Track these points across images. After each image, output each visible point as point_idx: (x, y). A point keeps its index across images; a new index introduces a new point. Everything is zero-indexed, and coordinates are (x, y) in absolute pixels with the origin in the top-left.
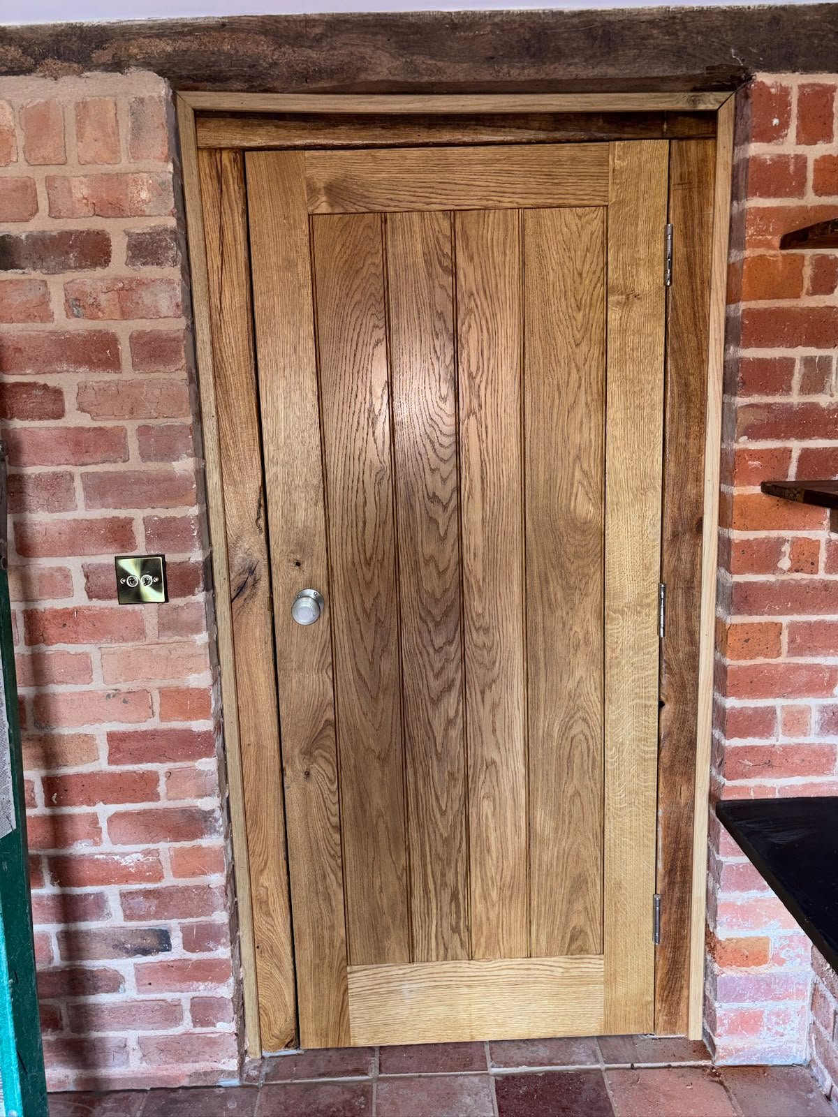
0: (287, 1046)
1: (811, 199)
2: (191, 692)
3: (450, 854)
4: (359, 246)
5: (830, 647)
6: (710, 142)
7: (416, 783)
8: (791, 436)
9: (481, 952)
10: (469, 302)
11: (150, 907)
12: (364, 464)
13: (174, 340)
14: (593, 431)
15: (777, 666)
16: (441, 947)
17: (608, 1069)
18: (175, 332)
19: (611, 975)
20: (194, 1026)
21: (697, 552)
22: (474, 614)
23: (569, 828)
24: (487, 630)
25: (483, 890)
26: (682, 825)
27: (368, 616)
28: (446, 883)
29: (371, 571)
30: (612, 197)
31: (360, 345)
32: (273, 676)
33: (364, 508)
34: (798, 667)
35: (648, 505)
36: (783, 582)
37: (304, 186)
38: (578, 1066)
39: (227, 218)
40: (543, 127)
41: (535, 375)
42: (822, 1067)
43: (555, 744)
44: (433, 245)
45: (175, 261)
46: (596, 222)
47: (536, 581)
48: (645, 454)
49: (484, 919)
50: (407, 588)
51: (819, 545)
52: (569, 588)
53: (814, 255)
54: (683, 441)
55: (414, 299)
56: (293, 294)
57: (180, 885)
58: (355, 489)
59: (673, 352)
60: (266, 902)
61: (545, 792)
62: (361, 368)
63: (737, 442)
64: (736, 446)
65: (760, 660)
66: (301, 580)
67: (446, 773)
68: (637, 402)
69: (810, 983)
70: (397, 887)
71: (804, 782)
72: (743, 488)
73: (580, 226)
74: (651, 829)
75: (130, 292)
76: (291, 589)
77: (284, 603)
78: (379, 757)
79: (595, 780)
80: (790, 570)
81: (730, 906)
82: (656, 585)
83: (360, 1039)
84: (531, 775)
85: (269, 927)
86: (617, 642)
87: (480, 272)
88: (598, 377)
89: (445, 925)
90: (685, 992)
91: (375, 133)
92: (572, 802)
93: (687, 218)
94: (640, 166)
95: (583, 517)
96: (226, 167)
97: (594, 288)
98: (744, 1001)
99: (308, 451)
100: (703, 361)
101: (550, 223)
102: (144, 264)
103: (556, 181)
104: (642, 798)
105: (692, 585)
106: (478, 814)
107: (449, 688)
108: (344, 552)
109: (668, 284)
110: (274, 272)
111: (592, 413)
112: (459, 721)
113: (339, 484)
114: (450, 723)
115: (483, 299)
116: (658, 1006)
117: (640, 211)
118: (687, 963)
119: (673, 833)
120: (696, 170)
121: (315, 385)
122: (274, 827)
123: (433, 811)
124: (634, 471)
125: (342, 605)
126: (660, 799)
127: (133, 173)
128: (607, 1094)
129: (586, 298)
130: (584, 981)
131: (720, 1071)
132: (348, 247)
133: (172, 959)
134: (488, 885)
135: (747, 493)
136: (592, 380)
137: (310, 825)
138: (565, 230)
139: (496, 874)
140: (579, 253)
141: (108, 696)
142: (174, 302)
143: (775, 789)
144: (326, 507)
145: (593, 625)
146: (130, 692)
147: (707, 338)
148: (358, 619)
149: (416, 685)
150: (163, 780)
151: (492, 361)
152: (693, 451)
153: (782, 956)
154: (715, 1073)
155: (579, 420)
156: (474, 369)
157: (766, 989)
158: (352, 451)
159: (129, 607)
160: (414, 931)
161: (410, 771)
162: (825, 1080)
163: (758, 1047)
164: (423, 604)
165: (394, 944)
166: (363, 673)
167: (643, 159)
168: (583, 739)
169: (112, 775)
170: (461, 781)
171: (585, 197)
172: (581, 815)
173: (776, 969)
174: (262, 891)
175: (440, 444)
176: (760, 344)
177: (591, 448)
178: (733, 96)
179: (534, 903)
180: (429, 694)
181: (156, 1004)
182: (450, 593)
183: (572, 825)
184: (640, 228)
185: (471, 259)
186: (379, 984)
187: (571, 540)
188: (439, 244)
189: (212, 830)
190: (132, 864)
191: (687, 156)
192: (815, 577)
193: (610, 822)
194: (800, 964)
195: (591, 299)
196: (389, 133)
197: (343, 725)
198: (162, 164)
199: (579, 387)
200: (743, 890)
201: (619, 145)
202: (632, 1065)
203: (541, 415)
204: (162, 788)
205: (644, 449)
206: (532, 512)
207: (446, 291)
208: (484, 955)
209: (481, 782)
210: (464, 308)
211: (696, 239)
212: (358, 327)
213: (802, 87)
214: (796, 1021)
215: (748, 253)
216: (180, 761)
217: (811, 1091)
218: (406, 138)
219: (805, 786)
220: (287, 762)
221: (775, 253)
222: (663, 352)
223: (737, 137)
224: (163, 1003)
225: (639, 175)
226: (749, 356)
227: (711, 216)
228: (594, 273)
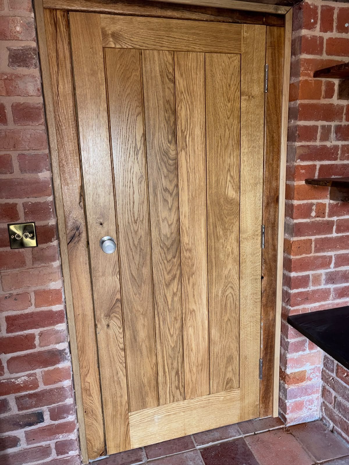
0: (101, 455)
1: (325, 57)
2: (52, 291)
3: (174, 354)
4: (129, 65)
5: (329, 248)
6: (282, 29)
7: (159, 324)
8: (316, 160)
9: (189, 396)
10: (181, 96)
11: (32, 402)
12: (133, 174)
13: (37, 108)
14: (235, 157)
15: (310, 257)
16: (172, 397)
17: (245, 437)
18: (37, 104)
19: (243, 396)
20: (58, 455)
21: (276, 210)
22: (185, 244)
23: (225, 335)
24: (190, 250)
25: (190, 369)
26: (271, 328)
27: (136, 248)
28: (173, 368)
29: (137, 226)
30: (243, 49)
31: (130, 115)
32: (89, 280)
33: (133, 195)
34: (318, 257)
35: (257, 191)
36: (313, 222)
37: (100, 32)
38: (233, 438)
39: (60, 45)
40: (213, 14)
41: (211, 132)
42: (328, 419)
43: (219, 299)
44: (164, 68)
45: (36, 66)
46: (236, 61)
47: (212, 227)
48: (256, 168)
49: (190, 381)
50: (154, 233)
51: (326, 205)
52: (225, 229)
53: (326, 81)
54: (271, 162)
55: (156, 93)
56: (96, 89)
57: (48, 389)
58: (129, 186)
59: (267, 123)
60: (89, 390)
61: (215, 321)
62: (130, 127)
63: (296, 162)
64: (296, 164)
65: (304, 255)
66: (103, 232)
67: (173, 318)
68: (253, 145)
69: (321, 386)
70: (151, 373)
71: (320, 305)
72: (299, 182)
73: (229, 63)
74: (258, 332)
75: (11, 81)
76: (98, 237)
77: (94, 244)
78: (142, 314)
79: (236, 313)
80: (315, 217)
81: (292, 359)
82: (260, 226)
83: (135, 445)
84: (210, 314)
85: (91, 401)
86: (245, 252)
87: (186, 82)
88: (237, 133)
89: (173, 386)
90: (271, 398)
91: (135, 8)
92: (227, 324)
93: (273, 62)
94: (254, 36)
95: (231, 197)
96: (59, 19)
97: (235, 92)
98: (297, 398)
99: (105, 168)
100: (279, 127)
101: (216, 61)
102: (19, 66)
103: (219, 40)
104: (255, 319)
105: (274, 226)
106: (187, 335)
107: (174, 278)
108: (124, 217)
109: (266, 91)
110: (86, 76)
111: (235, 149)
112: (179, 293)
113: (121, 184)
114: (174, 294)
115: (187, 95)
116: (261, 406)
117: (254, 57)
118: (272, 385)
119: (267, 332)
120: (276, 41)
121: (108, 135)
122: (92, 353)
123: (167, 336)
124: (252, 176)
125: (123, 243)
126: (262, 319)
127: (11, 17)
128: (248, 448)
129: (232, 96)
130: (231, 400)
131: (289, 428)
132: (123, 66)
133: (45, 425)
134: (192, 366)
135: (300, 184)
136: (235, 134)
137: (110, 350)
138: (223, 64)
139: (195, 360)
140: (229, 75)
141: (6, 297)
142: (36, 88)
143: (309, 309)
144: (115, 195)
145: (235, 245)
146: (18, 295)
147: (281, 117)
148: (131, 249)
149: (159, 278)
150: (37, 337)
151: (192, 124)
152: (275, 166)
153: (311, 377)
154: (287, 430)
155: (229, 153)
156: (183, 128)
157: (305, 391)
158: (127, 168)
159: (16, 250)
160: (159, 392)
161: (157, 319)
162: (330, 425)
163: (302, 416)
164: (162, 240)
165: (150, 399)
166: (134, 275)
167: (256, 33)
168: (231, 296)
169: (9, 338)
170: (179, 321)
171: (232, 49)
172: (230, 329)
173: (309, 383)
174: (87, 384)
175: (169, 164)
176: (305, 119)
177: (234, 165)
178: (292, 9)
179: (211, 370)
180: (165, 282)
181: (37, 449)
182: (174, 234)
183: (227, 334)
184: (254, 66)
185: (182, 75)
186: (144, 418)
187: (226, 208)
188: (167, 67)
189: (64, 359)
190: (22, 382)
191: (273, 34)
192: (324, 219)
193: (242, 331)
194: (317, 379)
195: (234, 97)
196: (142, 9)
197: (125, 301)
198: (28, 13)
199: (229, 137)
200: (297, 352)
201: (246, 26)
202: (255, 433)
203: (213, 151)
204: (37, 342)
205: (256, 166)
206: (210, 195)
207: (170, 90)
208: (190, 397)
209: (188, 320)
210: (178, 99)
211: (277, 72)
212: (129, 107)
213: (322, 6)
214: (316, 403)
215: (301, 78)
216: (46, 327)
217: (325, 430)
218: (150, 12)
219: (320, 306)
220: (98, 321)
221: (311, 79)
222: (263, 122)
223: (294, 27)
224: (41, 448)
225: (253, 42)
226: (301, 124)
227: (283, 62)
228: (235, 85)
